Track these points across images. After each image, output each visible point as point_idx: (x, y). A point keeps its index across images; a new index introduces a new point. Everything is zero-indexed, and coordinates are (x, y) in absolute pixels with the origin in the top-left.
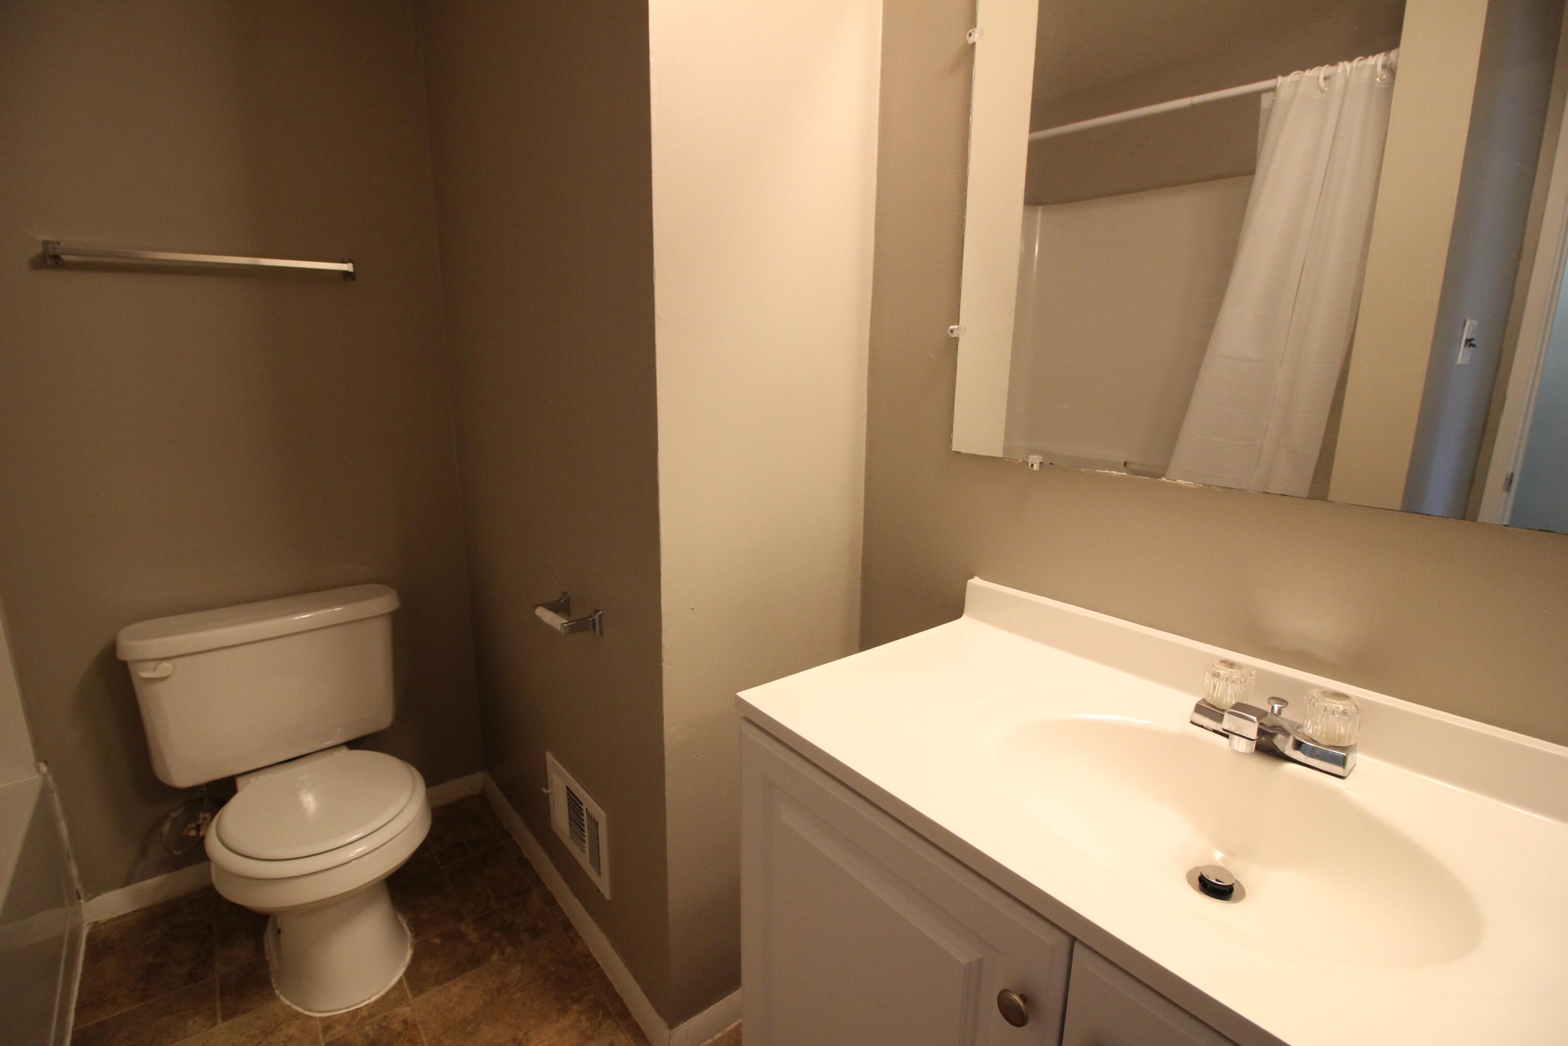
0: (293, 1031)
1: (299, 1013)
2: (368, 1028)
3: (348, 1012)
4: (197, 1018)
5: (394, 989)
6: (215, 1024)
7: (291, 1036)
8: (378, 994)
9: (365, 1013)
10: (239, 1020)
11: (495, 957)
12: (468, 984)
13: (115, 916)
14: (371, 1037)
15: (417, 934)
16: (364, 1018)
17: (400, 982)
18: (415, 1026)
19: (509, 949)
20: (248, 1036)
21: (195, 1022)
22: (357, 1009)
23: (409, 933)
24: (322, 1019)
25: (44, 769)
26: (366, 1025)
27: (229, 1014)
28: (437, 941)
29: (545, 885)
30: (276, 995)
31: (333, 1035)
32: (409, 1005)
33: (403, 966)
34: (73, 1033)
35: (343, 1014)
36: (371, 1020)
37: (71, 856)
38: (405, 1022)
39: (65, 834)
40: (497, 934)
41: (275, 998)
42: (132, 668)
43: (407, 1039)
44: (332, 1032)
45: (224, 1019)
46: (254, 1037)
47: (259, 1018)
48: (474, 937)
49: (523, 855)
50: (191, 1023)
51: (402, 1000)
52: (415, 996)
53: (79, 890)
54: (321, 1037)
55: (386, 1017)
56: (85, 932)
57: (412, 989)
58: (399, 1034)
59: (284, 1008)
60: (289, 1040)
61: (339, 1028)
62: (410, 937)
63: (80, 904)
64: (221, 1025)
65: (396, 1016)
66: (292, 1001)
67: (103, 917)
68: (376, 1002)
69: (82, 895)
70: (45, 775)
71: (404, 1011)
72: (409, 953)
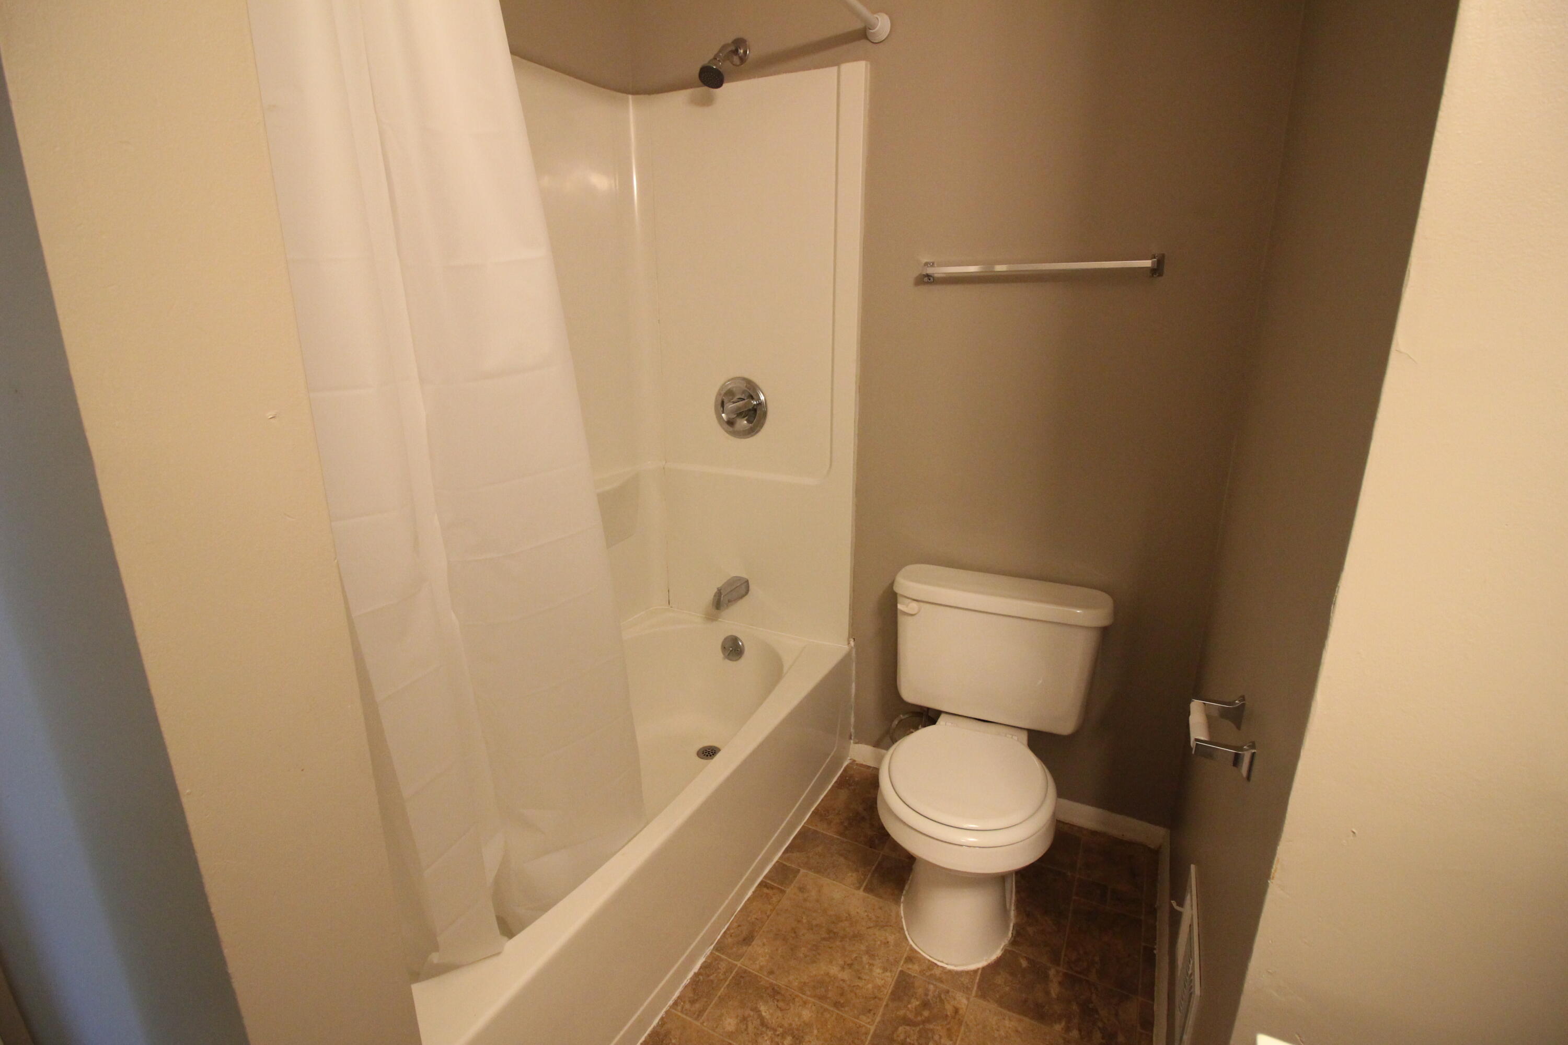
0: (891, 939)
1: (902, 929)
2: (931, 987)
3: (929, 961)
4: (854, 875)
5: (967, 972)
6: (859, 888)
7: (888, 942)
8: (955, 966)
9: (937, 972)
10: (871, 898)
11: (1058, 1027)
12: (1020, 1029)
13: (864, 763)
14: (929, 997)
15: (1014, 942)
16: (932, 976)
17: (975, 971)
18: (960, 1023)
19: (1075, 1033)
20: (868, 916)
21: (852, 876)
22: (936, 964)
23: (1010, 935)
24: (912, 949)
25: (852, 643)
26: (933, 984)
27: (869, 890)
28: (1024, 964)
29: (1153, 1000)
30: (900, 899)
31: (909, 969)
32: (968, 999)
33: (986, 960)
34: (803, 826)
35: (925, 958)
36: (939, 984)
37: (853, 708)
38: (956, 1011)
39: (853, 691)
40: (1075, 1007)
41: (897, 902)
42: (900, 599)
43: (948, 1026)
44: (910, 966)
45: (865, 890)
46: (870, 919)
47: (881, 908)
48: (1055, 989)
49: (1155, 949)
50: (850, 874)
51: (966, 989)
52: (976, 996)
53: (852, 734)
54: (902, 962)
55: (948, 992)
56: (846, 764)
57: (980, 987)
58: (947, 1016)
59: (898, 915)
60: (885, 943)
61: (916, 967)
62: (1009, 939)
63: (850, 743)
64: (861, 893)
65: (955, 999)
66: (904, 917)
67: (859, 760)
68: (950, 971)
69: (852, 738)
70: (852, 648)
71: (962, 1000)
72: (998, 953)
